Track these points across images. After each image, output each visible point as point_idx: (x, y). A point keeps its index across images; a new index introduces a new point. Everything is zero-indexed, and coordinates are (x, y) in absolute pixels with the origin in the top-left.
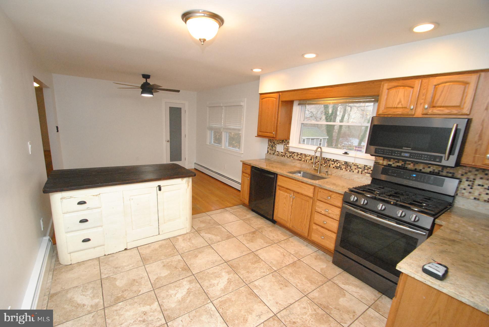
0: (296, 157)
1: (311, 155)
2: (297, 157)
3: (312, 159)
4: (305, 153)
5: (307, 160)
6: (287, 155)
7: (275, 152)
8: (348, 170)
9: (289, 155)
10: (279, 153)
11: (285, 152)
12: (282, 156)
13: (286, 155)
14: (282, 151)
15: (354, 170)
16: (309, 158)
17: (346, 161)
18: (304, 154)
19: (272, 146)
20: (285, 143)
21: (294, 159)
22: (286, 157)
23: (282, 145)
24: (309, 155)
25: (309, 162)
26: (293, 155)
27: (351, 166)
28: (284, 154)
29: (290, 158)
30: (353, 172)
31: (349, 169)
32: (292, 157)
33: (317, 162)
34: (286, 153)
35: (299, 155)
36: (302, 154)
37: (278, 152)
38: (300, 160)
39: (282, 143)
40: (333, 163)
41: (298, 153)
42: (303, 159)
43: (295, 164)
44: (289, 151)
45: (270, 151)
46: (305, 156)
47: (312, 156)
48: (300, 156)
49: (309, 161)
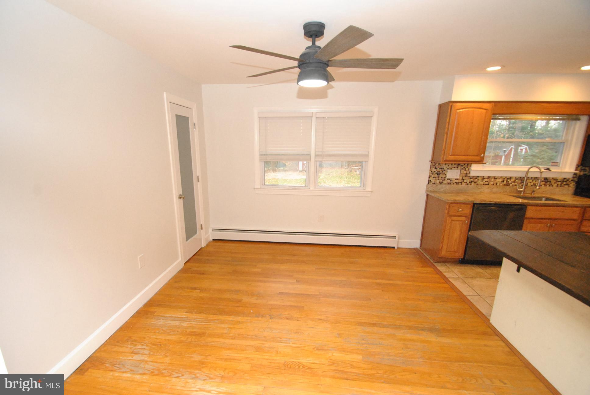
0: (481, 181)
1: (503, 177)
2: (483, 181)
3: (504, 180)
4: (494, 175)
5: (497, 183)
6: (465, 181)
7: (443, 181)
8: (548, 186)
9: (470, 181)
10: (451, 181)
11: (462, 178)
12: (457, 183)
13: (463, 181)
14: (458, 177)
15: (553, 184)
16: (500, 180)
17: (546, 177)
18: (493, 177)
19: (438, 174)
20: (462, 167)
21: (477, 184)
22: (465, 184)
23: (457, 169)
24: (500, 177)
25: (500, 185)
26: (476, 180)
27: (550, 181)
28: (460, 181)
29: (471, 184)
30: (553, 186)
31: (548, 184)
32: (474, 183)
33: (511, 184)
34: (464, 180)
35: (485, 178)
36: (490, 177)
37: (450, 179)
38: (487, 185)
39: (458, 167)
40: (531, 181)
41: (483, 177)
42: (492, 183)
43: (482, 190)
44: (469, 177)
45: (433, 181)
46: (494, 179)
47: (505, 178)
48: (486, 180)
49: (500, 183)
